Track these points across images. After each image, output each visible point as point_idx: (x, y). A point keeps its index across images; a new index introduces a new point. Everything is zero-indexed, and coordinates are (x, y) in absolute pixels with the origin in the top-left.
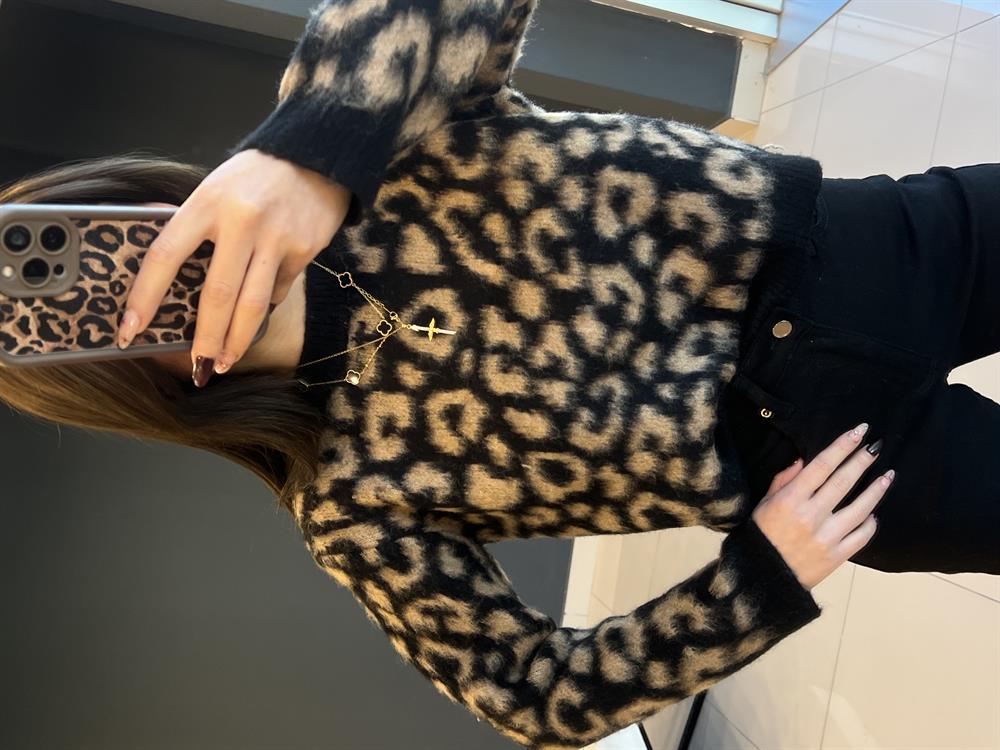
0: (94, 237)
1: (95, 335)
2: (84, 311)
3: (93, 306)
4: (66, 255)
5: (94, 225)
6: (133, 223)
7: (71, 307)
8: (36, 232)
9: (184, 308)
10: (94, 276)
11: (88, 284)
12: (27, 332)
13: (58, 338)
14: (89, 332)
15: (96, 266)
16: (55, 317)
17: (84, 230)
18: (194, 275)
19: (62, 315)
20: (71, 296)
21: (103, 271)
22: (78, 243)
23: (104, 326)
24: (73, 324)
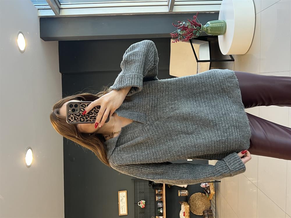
0: (82, 106)
1: (82, 120)
2: (80, 116)
3: (82, 115)
4: (78, 108)
5: (82, 104)
6: (88, 104)
7: (79, 116)
8: (74, 105)
9: (96, 116)
10: (82, 111)
11: (81, 112)
12: (73, 119)
13: (77, 120)
14: (81, 119)
15: (82, 110)
16: (76, 117)
17: (80, 105)
18: (97, 111)
19: (77, 117)
20: (79, 114)
21: (83, 111)
22: (79, 106)
23: (83, 119)
24: (79, 118)
